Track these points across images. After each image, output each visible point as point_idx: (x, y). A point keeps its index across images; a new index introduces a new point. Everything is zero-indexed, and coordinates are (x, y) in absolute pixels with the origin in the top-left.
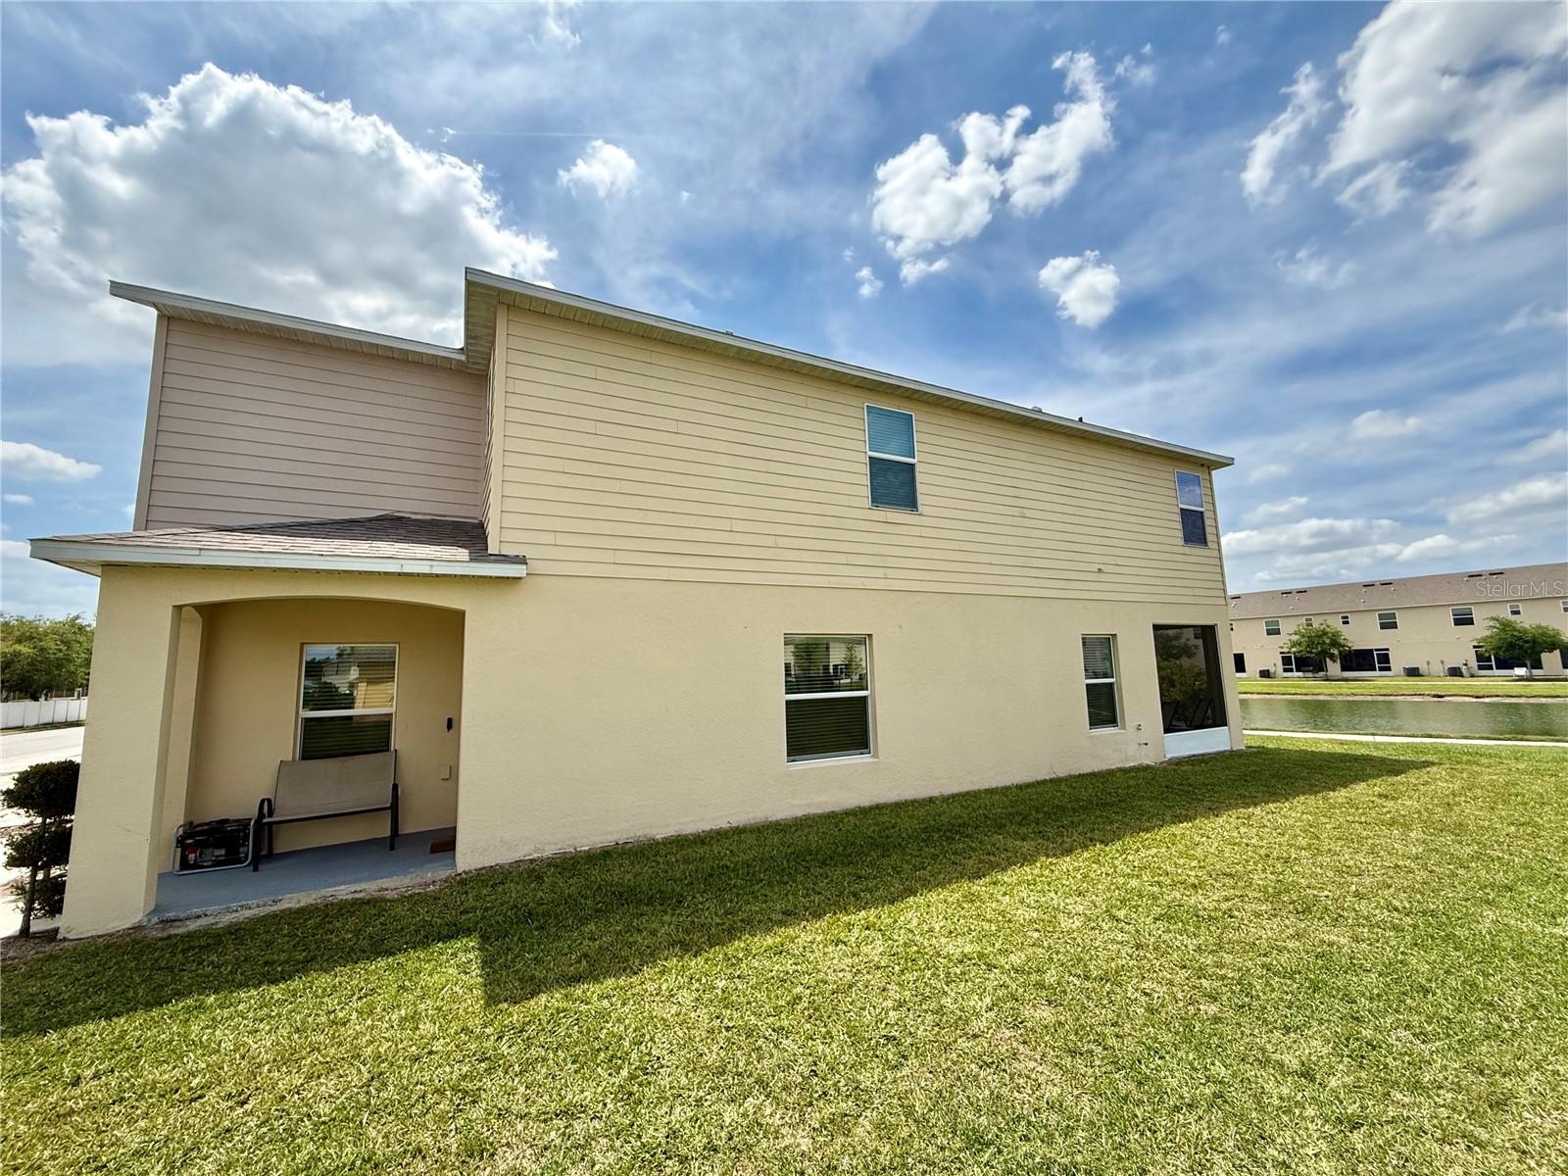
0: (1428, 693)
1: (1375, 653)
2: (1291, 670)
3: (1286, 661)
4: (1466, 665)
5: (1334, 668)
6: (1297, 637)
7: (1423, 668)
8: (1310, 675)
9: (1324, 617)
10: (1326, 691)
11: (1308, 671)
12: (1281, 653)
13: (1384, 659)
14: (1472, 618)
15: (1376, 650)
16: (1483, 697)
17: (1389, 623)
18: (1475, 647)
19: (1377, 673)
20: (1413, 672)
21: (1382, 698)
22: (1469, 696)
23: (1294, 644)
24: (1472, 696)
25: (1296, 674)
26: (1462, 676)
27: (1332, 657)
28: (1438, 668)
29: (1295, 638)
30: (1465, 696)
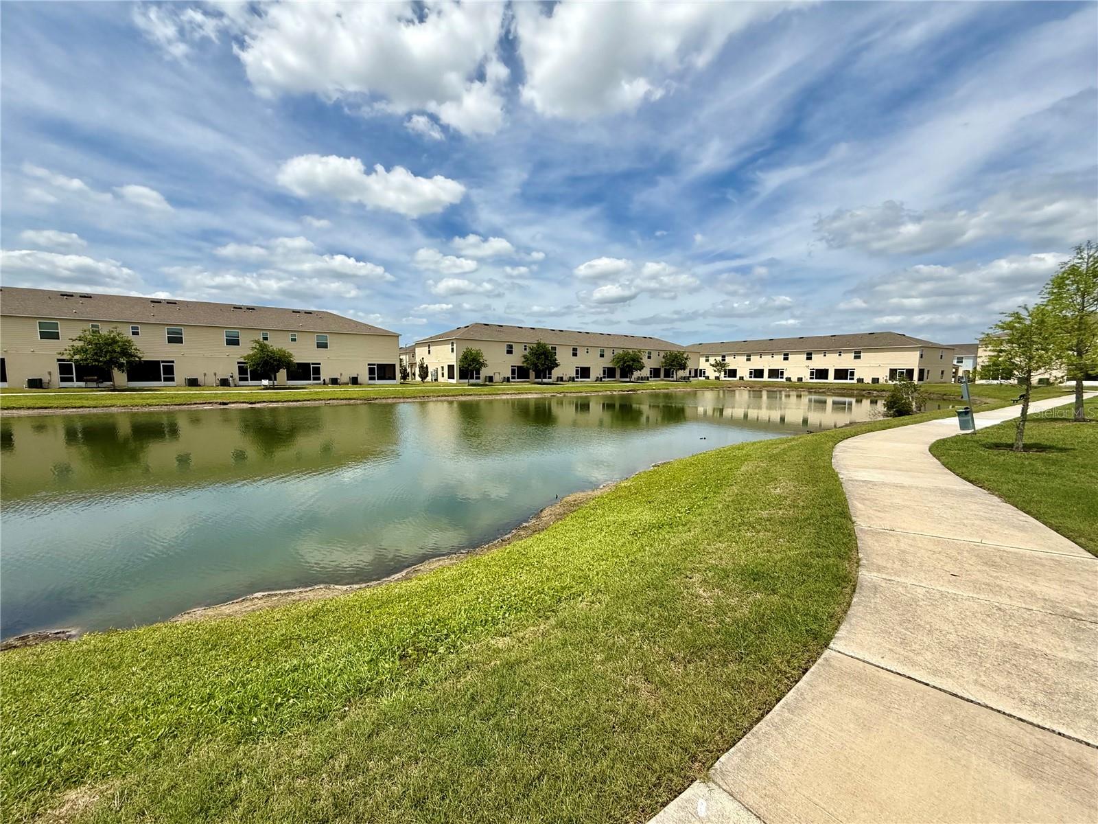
0: (215, 401)
1: (161, 364)
2: (71, 380)
3: (65, 369)
4: (232, 377)
5: (120, 377)
6: (80, 344)
7: (201, 379)
8: (94, 385)
9: (115, 325)
10: (119, 402)
11: (90, 381)
12: (59, 360)
13: (169, 370)
14: (239, 340)
15: (163, 362)
16: (255, 403)
17: (175, 339)
18: (238, 363)
19: (162, 383)
20: (193, 383)
21: (177, 408)
22: (245, 402)
23: (77, 352)
24: (248, 403)
25: (76, 384)
26: (229, 386)
27: (120, 367)
28: (212, 380)
29: (79, 344)
30: (243, 402)
